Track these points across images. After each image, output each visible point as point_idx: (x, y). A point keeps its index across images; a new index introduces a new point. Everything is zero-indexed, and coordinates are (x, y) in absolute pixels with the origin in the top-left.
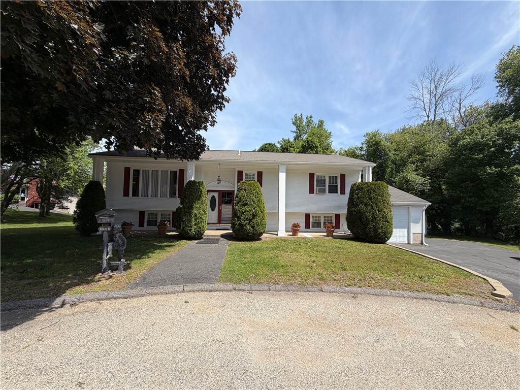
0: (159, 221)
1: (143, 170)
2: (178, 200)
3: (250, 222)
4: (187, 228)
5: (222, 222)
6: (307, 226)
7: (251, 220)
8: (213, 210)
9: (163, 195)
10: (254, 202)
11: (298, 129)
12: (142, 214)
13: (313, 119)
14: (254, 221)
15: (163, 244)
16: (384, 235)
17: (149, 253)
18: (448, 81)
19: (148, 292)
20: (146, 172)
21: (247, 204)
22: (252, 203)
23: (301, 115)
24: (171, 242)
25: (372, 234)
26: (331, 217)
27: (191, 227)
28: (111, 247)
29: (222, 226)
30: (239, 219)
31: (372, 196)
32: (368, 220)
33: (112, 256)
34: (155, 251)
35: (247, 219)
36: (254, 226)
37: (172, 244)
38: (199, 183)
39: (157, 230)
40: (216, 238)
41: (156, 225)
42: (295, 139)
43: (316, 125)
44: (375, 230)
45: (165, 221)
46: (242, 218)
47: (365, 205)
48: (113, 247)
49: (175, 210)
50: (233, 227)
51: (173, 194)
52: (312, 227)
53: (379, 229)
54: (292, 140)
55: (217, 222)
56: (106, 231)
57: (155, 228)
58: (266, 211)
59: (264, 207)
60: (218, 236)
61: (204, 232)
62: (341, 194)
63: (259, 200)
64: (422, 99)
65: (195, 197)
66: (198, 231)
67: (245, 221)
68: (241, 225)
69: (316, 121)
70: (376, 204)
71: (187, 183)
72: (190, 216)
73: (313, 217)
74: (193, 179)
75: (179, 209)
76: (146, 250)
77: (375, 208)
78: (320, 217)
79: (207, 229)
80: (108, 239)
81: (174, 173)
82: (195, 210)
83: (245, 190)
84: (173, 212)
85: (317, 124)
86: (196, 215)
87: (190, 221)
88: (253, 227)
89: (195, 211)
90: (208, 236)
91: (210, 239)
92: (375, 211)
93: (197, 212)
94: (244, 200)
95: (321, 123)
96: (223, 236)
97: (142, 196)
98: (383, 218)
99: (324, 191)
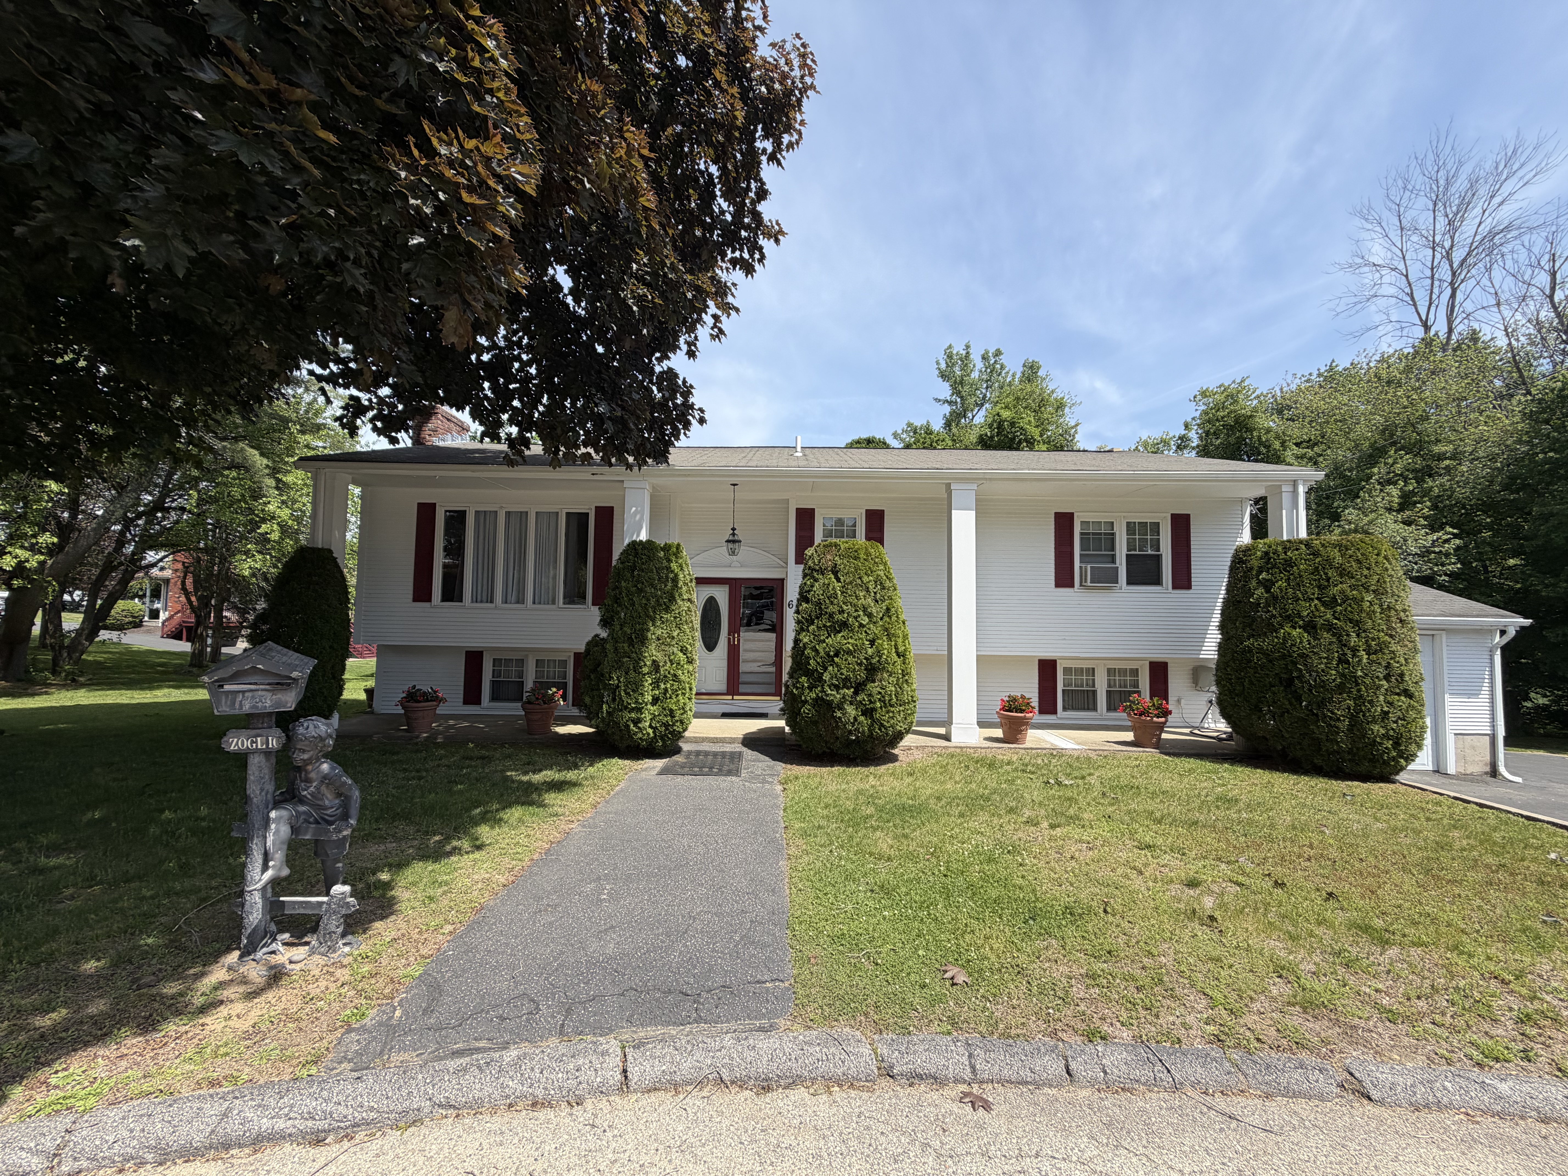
0: (529, 685)
1: (477, 513)
2: (594, 613)
3: (856, 693)
4: (627, 715)
5: (742, 688)
6: (1048, 705)
7: (859, 688)
8: (710, 645)
9: (543, 598)
10: (870, 615)
11: (958, 394)
12: (474, 659)
13: (1003, 359)
14: (874, 688)
15: (537, 778)
16: (1397, 744)
17: (477, 824)
18: (1497, 200)
19: (440, 1098)
20: (486, 518)
21: (844, 625)
22: (865, 620)
23: (968, 347)
24: (569, 769)
25: (1343, 741)
26: (1135, 672)
27: (639, 710)
28: (285, 830)
29: (741, 703)
30: (817, 680)
31: (1335, 590)
32: (1323, 685)
33: (286, 872)
34: (506, 815)
35: (846, 682)
36: (874, 710)
37: (571, 775)
38: (667, 548)
39: (519, 717)
40: (728, 748)
41: (520, 699)
42: (948, 424)
43: (1014, 375)
44: (1357, 724)
45: (549, 686)
46: (826, 677)
47: (1304, 628)
48: (295, 830)
49: (582, 648)
50: (791, 712)
51: (575, 595)
52: (1065, 709)
53: (1374, 721)
54: (937, 425)
55: (723, 687)
56: (257, 751)
57: (515, 709)
58: (914, 649)
59: (905, 637)
60: (732, 741)
61: (685, 730)
62: (1175, 587)
63: (888, 609)
64: (1401, 266)
65: (653, 601)
66: (666, 725)
67: (837, 688)
68: (824, 706)
69: (1013, 366)
70: (1357, 623)
71: (625, 553)
72: (637, 669)
73: (1067, 671)
74: (643, 536)
75: (596, 642)
76: (468, 810)
77: (1354, 639)
78: (1092, 671)
79: (697, 715)
80: (270, 787)
81: (578, 521)
82: (653, 647)
83: (835, 573)
84: (577, 655)
85: (1018, 375)
86: (656, 666)
87: (636, 687)
88: (868, 712)
89: (653, 652)
90: (696, 740)
91: (706, 754)
92: (1355, 650)
93: (659, 656)
94: (832, 609)
95: (1031, 371)
96: (752, 741)
97: (475, 600)
98: (1387, 678)
99: (1113, 578)
